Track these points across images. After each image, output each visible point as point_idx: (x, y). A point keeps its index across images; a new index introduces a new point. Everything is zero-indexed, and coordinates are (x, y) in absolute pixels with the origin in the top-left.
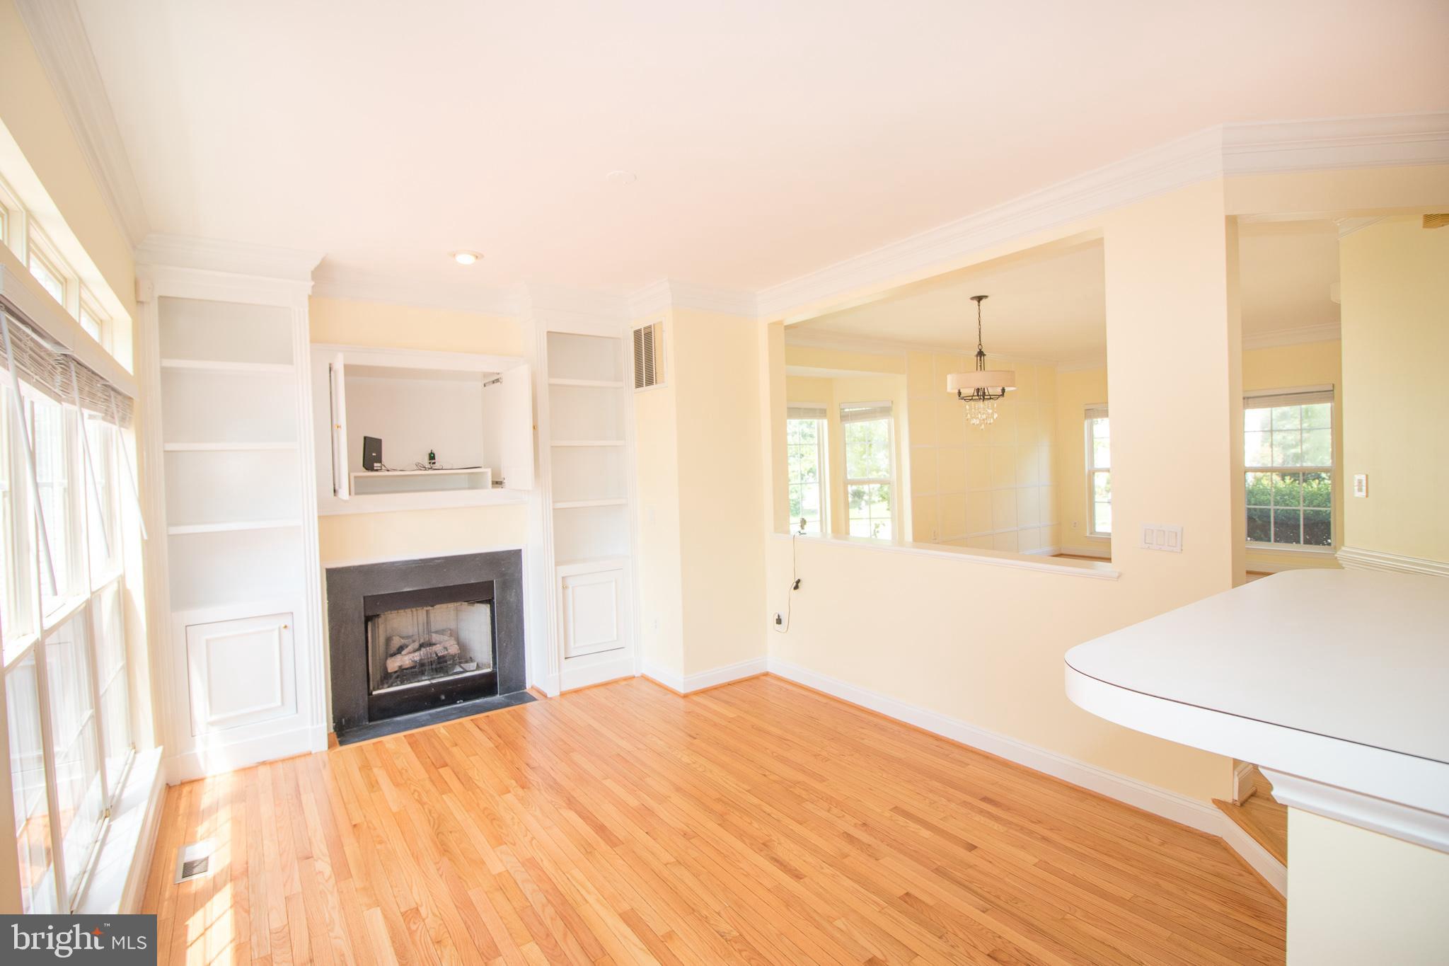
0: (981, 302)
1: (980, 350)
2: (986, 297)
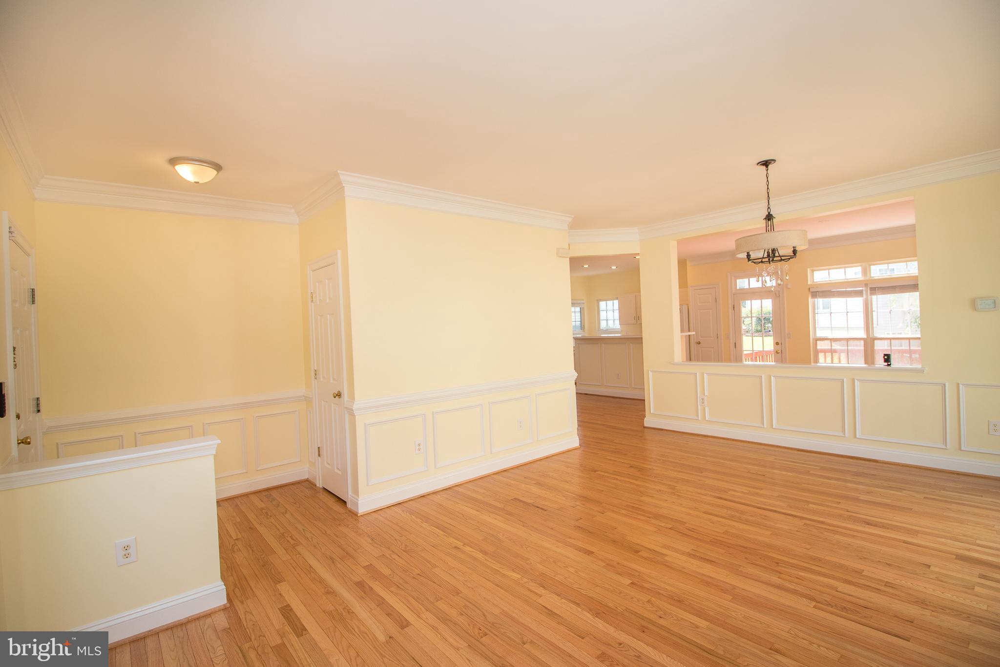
0: (769, 167)
1: (769, 213)
2: (774, 160)
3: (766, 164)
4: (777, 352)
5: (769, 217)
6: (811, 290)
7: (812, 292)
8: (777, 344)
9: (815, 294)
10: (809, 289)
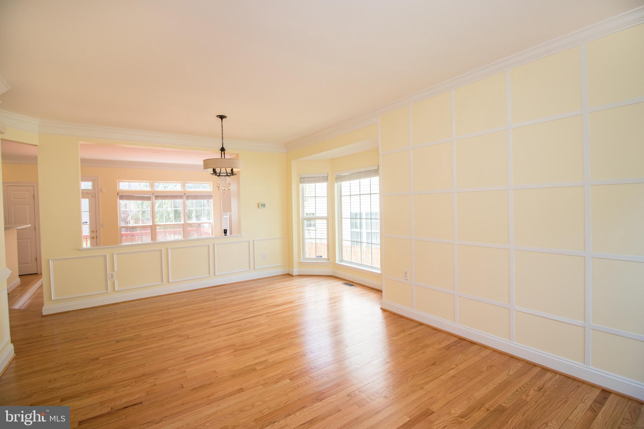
3: (222, 117)
4: (93, 238)
5: (223, 150)
6: (119, 194)
7: (120, 196)
8: (93, 232)
9: (122, 197)
10: (118, 193)
